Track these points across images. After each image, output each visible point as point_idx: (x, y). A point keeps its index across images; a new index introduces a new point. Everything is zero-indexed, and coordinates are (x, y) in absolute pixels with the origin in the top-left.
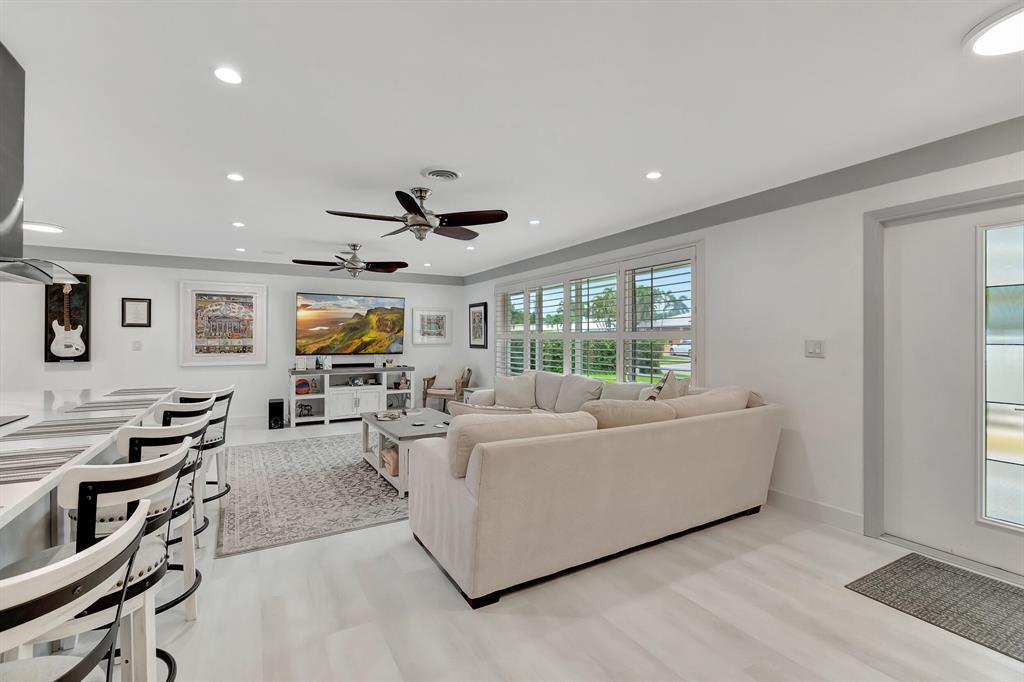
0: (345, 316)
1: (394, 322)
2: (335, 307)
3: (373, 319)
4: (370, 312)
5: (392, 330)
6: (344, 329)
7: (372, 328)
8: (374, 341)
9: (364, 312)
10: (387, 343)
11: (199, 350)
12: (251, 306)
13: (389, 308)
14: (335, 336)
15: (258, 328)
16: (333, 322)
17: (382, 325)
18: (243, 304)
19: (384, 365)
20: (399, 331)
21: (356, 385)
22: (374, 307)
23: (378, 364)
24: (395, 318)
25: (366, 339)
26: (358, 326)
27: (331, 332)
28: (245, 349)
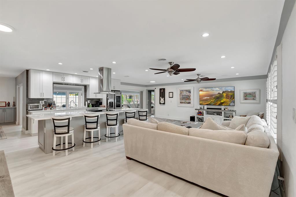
0: (216, 94)
1: (231, 96)
2: (212, 91)
3: (225, 94)
4: (223, 92)
5: (231, 98)
6: (215, 98)
7: (224, 98)
8: (225, 102)
9: (221, 92)
10: (229, 103)
11: (181, 103)
12: (190, 92)
13: (230, 91)
14: (212, 100)
15: (192, 98)
16: (211, 96)
17: (227, 97)
18: (189, 92)
19: (225, 109)
20: (233, 99)
21: (214, 115)
22: (224, 91)
23: (223, 109)
24: (232, 94)
25: (222, 101)
26: (219, 97)
27: (210, 99)
28: (189, 103)
